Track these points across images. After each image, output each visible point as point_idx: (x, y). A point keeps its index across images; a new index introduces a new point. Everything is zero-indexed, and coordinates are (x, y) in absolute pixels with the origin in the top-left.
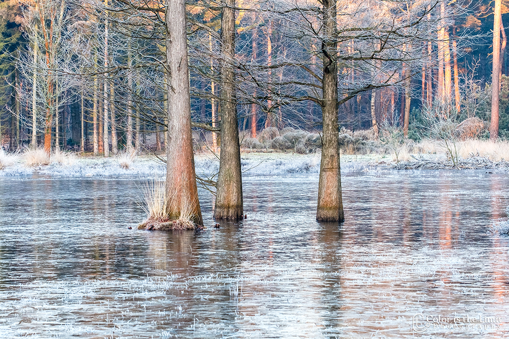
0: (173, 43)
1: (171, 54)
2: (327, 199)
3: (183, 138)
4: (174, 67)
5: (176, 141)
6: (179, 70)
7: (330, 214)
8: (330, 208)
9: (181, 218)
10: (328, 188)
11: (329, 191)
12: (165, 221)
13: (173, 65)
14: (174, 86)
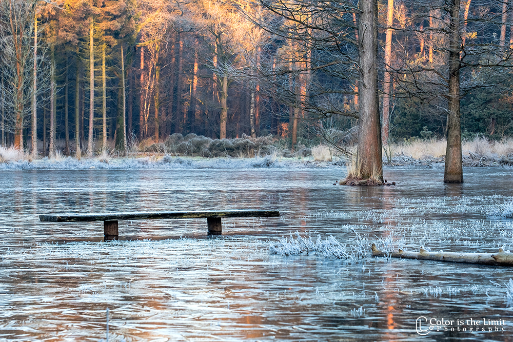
0: (366, 53)
1: (363, 61)
2: (453, 167)
3: (371, 121)
4: (366, 70)
5: (366, 123)
6: (369, 73)
7: (455, 178)
8: (456, 174)
9: (372, 177)
10: (454, 159)
11: (454, 161)
12: (360, 179)
13: (365, 69)
14: (366, 84)
